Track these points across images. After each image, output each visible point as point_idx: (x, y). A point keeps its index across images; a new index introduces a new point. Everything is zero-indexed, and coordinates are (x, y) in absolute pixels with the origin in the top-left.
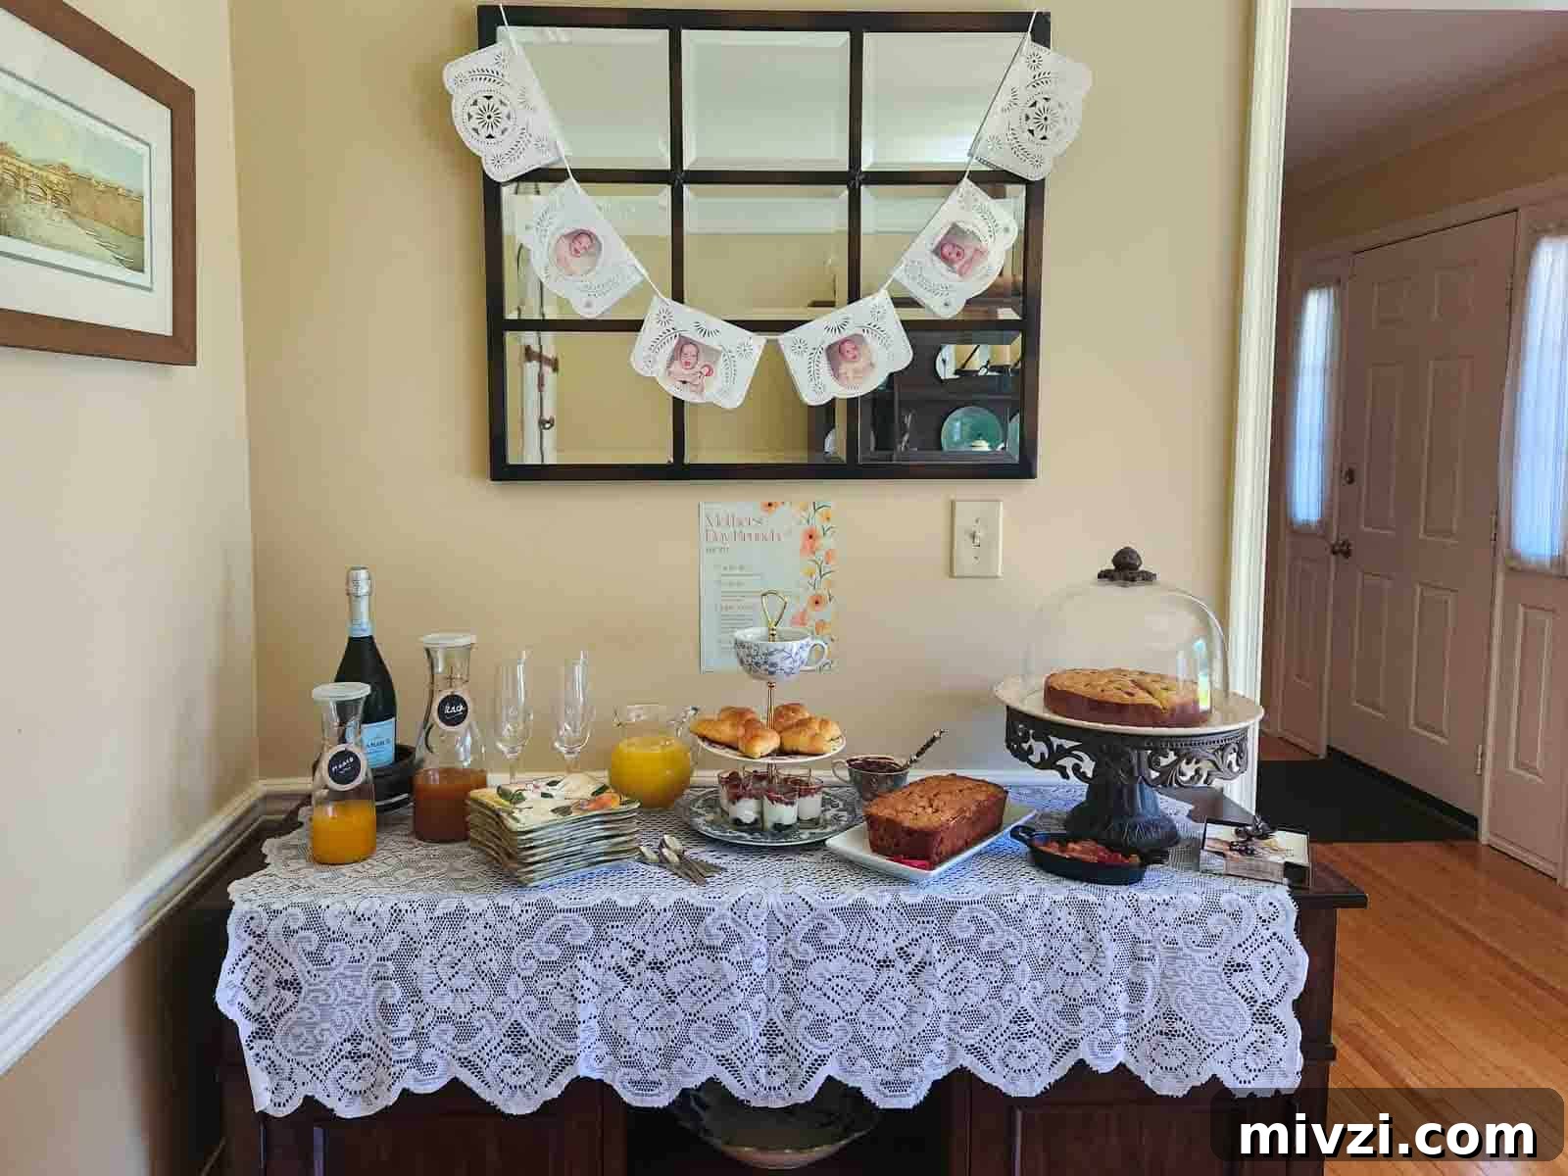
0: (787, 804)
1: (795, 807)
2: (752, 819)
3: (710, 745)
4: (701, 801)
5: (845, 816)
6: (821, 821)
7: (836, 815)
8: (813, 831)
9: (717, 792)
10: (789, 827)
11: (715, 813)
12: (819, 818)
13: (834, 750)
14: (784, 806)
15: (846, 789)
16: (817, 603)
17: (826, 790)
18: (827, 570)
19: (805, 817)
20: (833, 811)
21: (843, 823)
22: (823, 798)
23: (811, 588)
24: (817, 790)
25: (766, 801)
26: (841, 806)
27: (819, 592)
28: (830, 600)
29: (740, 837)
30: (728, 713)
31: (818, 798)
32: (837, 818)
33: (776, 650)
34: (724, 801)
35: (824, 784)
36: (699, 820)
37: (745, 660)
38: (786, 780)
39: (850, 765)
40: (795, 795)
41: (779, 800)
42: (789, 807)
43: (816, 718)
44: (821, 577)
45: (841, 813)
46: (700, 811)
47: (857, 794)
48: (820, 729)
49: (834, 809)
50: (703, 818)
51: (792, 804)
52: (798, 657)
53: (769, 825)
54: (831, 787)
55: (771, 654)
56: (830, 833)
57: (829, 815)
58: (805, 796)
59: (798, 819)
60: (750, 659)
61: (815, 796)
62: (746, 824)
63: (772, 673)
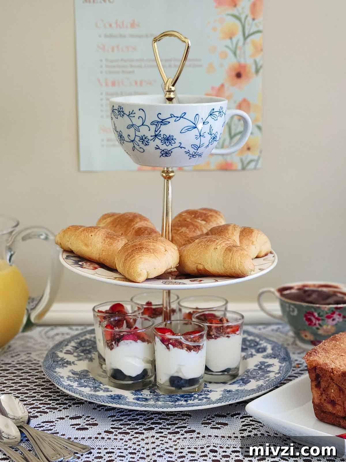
0: (189, 348)
1: (202, 352)
2: (139, 371)
3: (76, 263)
4: (73, 344)
5: (276, 365)
6: (241, 372)
7: (262, 363)
8: (228, 387)
9: (93, 332)
10: (192, 382)
11: (91, 360)
12: (237, 369)
13: (261, 270)
14: (183, 352)
15: (275, 327)
16: (239, 75)
17: (250, 329)
18: (254, 29)
19: (217, 366)
20: (258, 358)
21: (272, 375)
22: (244, 340)
23: (231, 55)
24: (235, 329)
25: (159, 346)
26: (269, 351)
27: (242, 61)
28: (257, 71)
29: (119, 397)
30: (109, 220)
31: (236, 340)
32: (263, 368)
33: (172, 116)
34: (101, 345)
35: (246, 320)
36: (63, 372)
37: (125, 135)
38: (190, 315)
39: (282, 295)
40: (201, 336)
41: (178, 344)
42: (193, 352)
43: (235, 227)
44: (245, 38)
45: (270, 361)
46: (70, 358)
47: (291, 334)
48: (241, 241)
49: (261, 355)
50: (70, 367)
51: (197, 348)
52: (206, 128)
53: (163, 378)
54: (255, 324)
55: (163, 122)
56: (253, 391)
57: (253, 363)
58: (216, 337)
59: (207, 369)
60: (132, 131)
61: (232, 336)
62: (130, 378)
63: (166, 154)
